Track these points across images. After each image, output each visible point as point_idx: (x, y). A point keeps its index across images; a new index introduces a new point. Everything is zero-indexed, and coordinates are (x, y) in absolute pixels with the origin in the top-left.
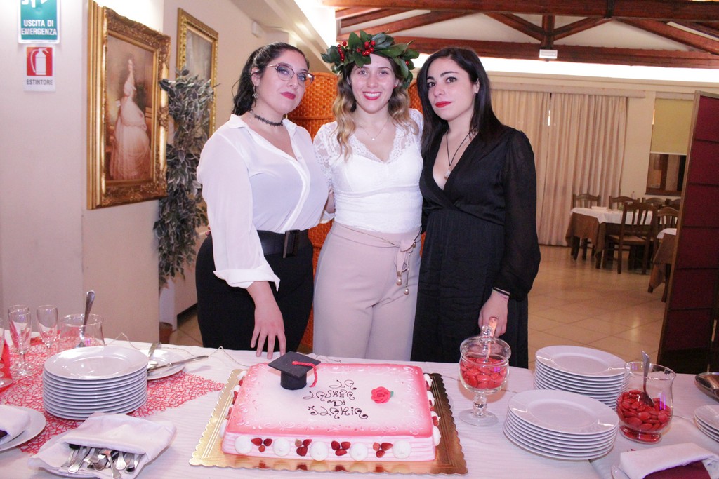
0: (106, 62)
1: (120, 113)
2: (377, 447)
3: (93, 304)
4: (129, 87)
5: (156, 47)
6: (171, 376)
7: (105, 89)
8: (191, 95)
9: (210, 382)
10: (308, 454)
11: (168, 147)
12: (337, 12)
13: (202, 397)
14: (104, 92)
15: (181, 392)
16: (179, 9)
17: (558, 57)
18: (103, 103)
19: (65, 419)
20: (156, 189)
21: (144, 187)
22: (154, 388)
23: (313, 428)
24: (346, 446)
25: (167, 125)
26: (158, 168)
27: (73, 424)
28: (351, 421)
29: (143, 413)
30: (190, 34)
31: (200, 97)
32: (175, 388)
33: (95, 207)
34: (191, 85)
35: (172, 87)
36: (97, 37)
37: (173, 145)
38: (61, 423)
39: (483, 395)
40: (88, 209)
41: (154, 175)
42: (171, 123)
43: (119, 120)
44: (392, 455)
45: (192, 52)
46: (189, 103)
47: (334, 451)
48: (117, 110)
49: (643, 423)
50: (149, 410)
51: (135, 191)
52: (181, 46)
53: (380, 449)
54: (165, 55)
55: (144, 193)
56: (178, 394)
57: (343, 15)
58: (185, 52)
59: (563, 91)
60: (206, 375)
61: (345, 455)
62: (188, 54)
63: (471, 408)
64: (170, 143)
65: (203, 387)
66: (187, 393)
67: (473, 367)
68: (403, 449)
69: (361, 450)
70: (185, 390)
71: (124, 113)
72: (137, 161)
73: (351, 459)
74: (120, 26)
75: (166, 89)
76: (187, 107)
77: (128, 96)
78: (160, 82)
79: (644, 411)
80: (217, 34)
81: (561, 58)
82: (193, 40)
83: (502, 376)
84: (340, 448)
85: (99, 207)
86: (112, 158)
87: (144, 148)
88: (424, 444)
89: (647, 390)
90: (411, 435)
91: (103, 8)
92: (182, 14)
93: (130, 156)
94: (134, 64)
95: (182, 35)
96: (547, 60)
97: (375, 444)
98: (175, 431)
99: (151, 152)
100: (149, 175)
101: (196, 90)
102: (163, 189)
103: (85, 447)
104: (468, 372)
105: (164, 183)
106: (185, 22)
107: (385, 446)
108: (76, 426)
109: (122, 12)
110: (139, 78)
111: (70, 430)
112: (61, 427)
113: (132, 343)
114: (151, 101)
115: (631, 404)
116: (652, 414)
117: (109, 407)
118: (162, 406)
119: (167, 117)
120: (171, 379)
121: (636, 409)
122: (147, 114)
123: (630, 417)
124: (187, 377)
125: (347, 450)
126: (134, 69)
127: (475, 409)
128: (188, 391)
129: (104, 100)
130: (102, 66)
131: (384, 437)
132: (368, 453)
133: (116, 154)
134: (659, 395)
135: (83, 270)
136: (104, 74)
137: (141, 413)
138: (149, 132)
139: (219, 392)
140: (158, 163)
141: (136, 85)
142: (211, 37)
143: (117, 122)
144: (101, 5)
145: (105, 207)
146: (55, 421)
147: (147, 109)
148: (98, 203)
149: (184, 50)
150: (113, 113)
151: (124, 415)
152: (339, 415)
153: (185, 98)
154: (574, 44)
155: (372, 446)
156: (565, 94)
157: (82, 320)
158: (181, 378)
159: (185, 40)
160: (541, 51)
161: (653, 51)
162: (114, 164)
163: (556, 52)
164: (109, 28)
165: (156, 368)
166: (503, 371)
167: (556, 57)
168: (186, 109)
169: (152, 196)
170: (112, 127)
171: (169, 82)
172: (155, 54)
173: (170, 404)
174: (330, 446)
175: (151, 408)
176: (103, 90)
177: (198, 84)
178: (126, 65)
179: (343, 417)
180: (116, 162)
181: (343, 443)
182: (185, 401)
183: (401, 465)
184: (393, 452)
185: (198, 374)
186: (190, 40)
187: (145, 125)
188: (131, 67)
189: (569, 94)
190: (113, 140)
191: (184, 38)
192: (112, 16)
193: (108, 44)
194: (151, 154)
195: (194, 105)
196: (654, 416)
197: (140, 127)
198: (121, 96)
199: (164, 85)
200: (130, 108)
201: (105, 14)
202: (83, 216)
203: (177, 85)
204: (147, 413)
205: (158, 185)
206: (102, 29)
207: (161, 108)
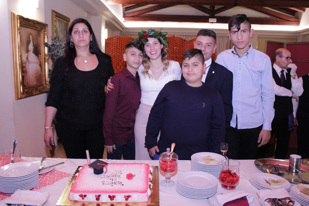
0: (20, 38)
1: (27, 58)
2: (126, 197)
3: (17, 145)
4: (31, 47)
5: (42, 29)
6: (50, 172)
7: (20, 49)
8: (58, 48)
9: (65, 173)
10: (100, 200)
11: (49, 70)
12: (122, 5)
13: (61, 180)
14: (20, 51)
15: (53, 178)
16: (52, 10)
17: (217, 21)
18: (20, 55)
19: (6, 193)
20: (45, 89)
21: (40, 88)
22: (42, 178)
23: (102, 190)
24: (114, 197)
25: (48, 61)
26: (45, 80)
27: (9, 195)
28: (117, 187)
29: (37, 188)
30: (57, 20)
31: (62, 49)
32: (50, 177)
33: (18, 99)
34: (58, 44)
35: (50, 45)
36: (15, 28)
37: (51, 70)
38: (4, 195)
39: (168, 174)
40: (16, 100)
41: (44, 83)
42: (50, 61)
43: (27, 61)
44: (131, 200)
45: (59, 28)
46: (57, 52)
47: (110, 199)
48: (26, 57)
49: (228, 182)
50: (40, 187)
51: (36, 90)
52: (54, 26)
53: (127, 198)
54: (46, 32)
55: (40, 91)
56: (52, 179)
57: (125, 6)
58: (55, 28)
59: (219, 35)
60: (63, 171)
61: (114, 200)
62: (57, 29)
63: (165, 179)
64: (50, 69)
65: (62, 175)
66: (55, 179)
67: (164, 164)
68: (135, 198)
69: (120, 198)
70: (55, 177)
71: (29, 58)
72: (36, 77)
73: (116, 202)
74: (25, 22)
75: (47, 46)
76: (57, 53)
77: (30, 51)
78: (44, 44)
79: (229, 178)
80: (69, 19)
81: (218, 22)
82: (59, 22)
83: (175, 167)
84: (112, 198)
85: (21, 98)
86: (25, 78)
87: (39, 72)
88: (143, 196)
89: (230, 170)
90: (138, 192)
91: (17, 16)
92: (53, 12)
93: (33, 76)
94: (33, 37)
95: (54, 21)
96: (212, 23)
97: (125, 196)
98: (49, 196)
99: (42, 73)
100: (42, 83)
101: (60, 46)
102: (48, 89)
103: (13, 204)
104: (162, 167)
105: (48, 86)
106: (55, 16)
107: (129, 197)
108: (10, 196)
109: (26, 16)
110: (35, 43)
111: (8, 198)
112: (4, 196)
113: (33, 158)
114: (41, 52)
115: (224, 175)
116: (231, 179)
117: (23, 187)
118: (45, 185)
119: (48, 58)
120: (49, 173)
121: (226, 178)
122: (39, 58)
123: (224, 180)
124: (56, 172)
125: (114, 198)
126: (32, 39)
127: (166, 180)
128: (56, 178)
129: (20, 54)
130: (18, 40)
131: (128, 193)
132: (122, 199)
133: (27, 76)
134: (235, 171)
135: (15, 126)
136: (19, 43)
137: (36, 188)
138: (40, 65)
139: (68, 177)
140: (45, 78)
141: (34, 46)
142: (66, 21)
143: (26, 62)
144: (16, 15)
145: (23, 98)
146: (2, 194)
147: (39, 55)
148: (20, 97)
149: (55, 27)
150: (24, 59)
151: (28, 190)
152: (113, 184)
153: (55, 50)
154: (223, 15)
155: (123, 197)
156: (220, 37)
157: (12, 151)
158: (53, 172)
159: (55, 23)
160: (210, 19)
161: (256, 18)
162: (26, 81)
163: (216, 19)
164: (20, 23)
165: (43, 168)
166: (176, 165)
167: (216, 21)
168: (56, 54)
169: (43, 92)
170: (24, 65)
171: (48, 44)
172: (41, 32)
173: (49, 184)
174: (108, 197)
175: (41, 186)
176: (19, 50)
177: (61, 43)
178: (29, 38)
179: (114, 185)
180: (27, 79)
181: (113, 196)
182: (55, 182)
183: (135, 203)
184: (132, 199)
185: (60, 170)
186: (58, 23)
187: (39, 62)
188: (31, 39)
189: (222, 37)
190: (25, 70)
191: (55, 22)
192: (21, 18)
193: (21, 30)
194: (42, 75)
195: (60, 52)
196: (232, 180)
197: (36, 63)
198: (28, 51)
199: (46, 45)
200: (32, 56)
201: (18, 18)
202: (13, 103)
203: (52, 45)
204: (39, 188)
205: (46, 87)
206: (17, 24)
207: (45, 54)
